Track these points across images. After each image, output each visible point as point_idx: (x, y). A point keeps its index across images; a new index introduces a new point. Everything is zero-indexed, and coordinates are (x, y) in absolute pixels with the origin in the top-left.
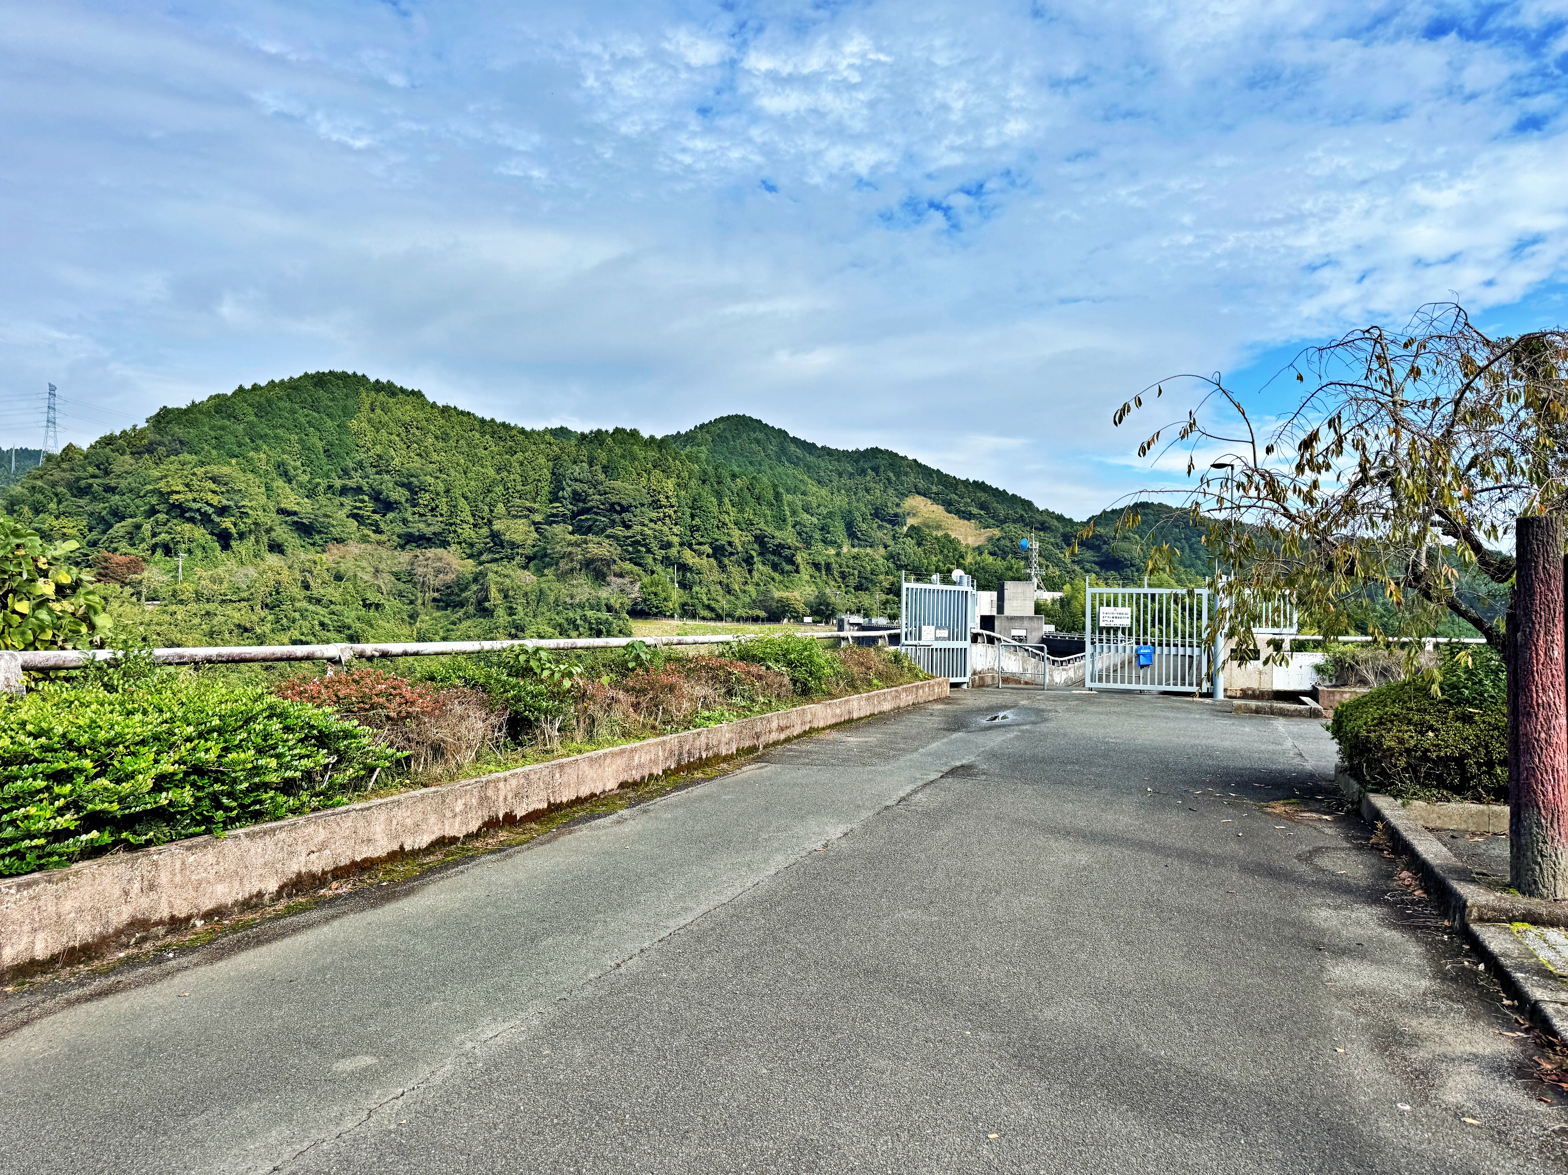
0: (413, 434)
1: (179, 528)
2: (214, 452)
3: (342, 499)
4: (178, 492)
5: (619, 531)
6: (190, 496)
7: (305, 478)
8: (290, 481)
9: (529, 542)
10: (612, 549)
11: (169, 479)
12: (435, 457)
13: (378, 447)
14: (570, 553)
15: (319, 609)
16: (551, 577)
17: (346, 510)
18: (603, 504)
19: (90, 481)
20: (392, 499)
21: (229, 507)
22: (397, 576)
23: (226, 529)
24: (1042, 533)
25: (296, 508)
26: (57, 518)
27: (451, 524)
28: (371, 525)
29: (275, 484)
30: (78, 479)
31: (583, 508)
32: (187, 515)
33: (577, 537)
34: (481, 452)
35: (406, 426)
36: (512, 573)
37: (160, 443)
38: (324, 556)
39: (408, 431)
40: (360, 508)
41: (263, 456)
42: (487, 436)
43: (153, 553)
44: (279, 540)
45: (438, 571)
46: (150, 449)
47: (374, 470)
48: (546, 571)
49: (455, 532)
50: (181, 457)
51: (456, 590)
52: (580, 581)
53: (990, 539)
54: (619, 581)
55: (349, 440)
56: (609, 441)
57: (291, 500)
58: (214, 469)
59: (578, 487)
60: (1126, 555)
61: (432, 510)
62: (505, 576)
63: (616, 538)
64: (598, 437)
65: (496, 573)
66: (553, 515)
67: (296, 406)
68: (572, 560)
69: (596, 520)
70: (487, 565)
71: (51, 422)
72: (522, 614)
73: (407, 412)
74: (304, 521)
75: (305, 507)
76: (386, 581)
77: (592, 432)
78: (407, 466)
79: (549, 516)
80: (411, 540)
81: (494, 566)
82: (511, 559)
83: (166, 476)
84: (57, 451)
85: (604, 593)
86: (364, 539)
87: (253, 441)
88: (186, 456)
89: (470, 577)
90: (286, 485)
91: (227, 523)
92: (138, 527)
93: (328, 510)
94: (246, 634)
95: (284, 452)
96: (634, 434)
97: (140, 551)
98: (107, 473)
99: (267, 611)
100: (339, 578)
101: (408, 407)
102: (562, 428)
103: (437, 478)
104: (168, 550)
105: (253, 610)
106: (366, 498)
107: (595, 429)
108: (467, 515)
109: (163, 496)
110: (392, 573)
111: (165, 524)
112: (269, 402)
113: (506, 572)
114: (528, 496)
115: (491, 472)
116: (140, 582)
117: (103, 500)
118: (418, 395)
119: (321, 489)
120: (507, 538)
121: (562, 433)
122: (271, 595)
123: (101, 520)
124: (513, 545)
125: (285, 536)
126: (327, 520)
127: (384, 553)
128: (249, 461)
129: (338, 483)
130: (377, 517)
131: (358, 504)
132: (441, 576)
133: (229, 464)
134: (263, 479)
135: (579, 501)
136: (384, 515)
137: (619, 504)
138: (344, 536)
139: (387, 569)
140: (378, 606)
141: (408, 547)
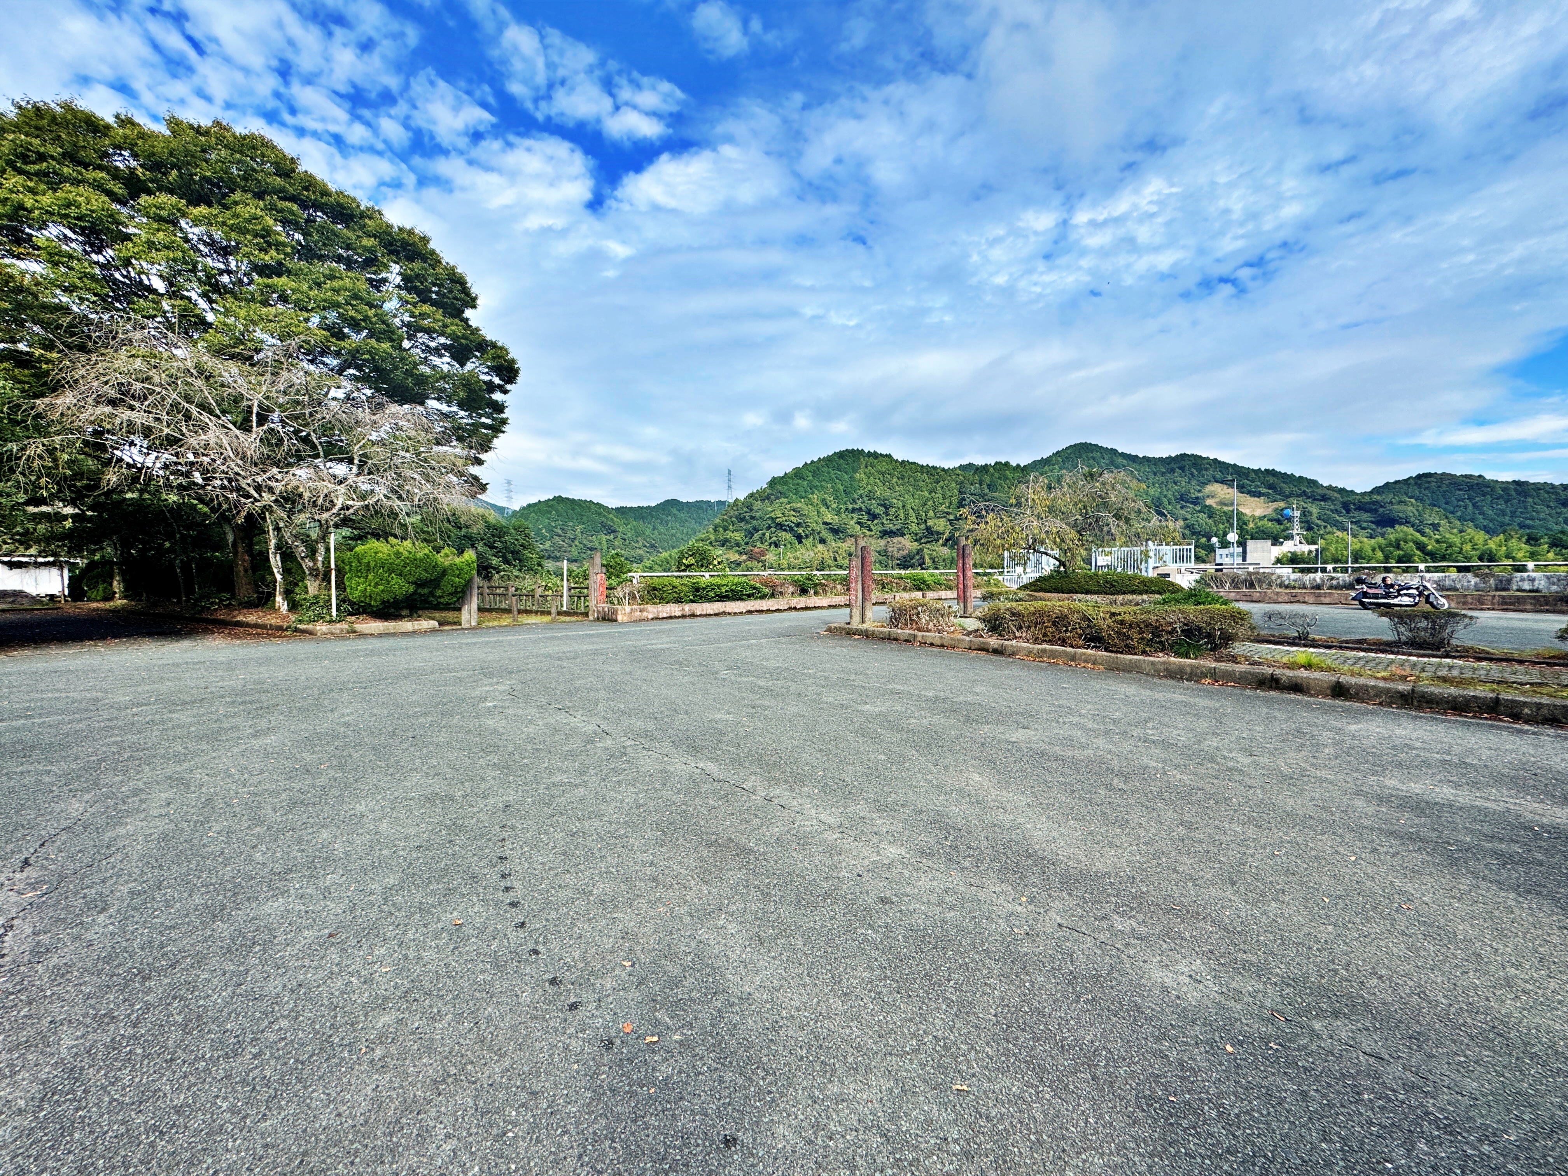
0: (887, 477)
1: (780, 535)
2: (795, 496)
3: (852, 515)
4: (780, 517)
6: (784, 519)
7: (835, 506)
8: (828, 508)
9: (946, 531)
11: (776, 511)
12: (897, 489)
13: (869, 486)
17: (855, 520)
19: (745, 514)
20: (876, 513)
21: (801, 523)
22: (879, 553)
23: (800, 534)
24: (1323, 503)
25: (831, 521)
26: (733, 532)
27: (906, 524)
28: (867, 527)
29: (821, 510)
30: (740, 514)
32: (784, 528)
34: (921, 484)
35: (883, 474)
36: (937, 549)
37: (772, 494)
38: (844, 544)
39: (884, 476)
40: (861, 519)
41: (816, 496)
42: (925, 474)
43: (770, 547)
44: (824, 537)
45: (899, 549)
46: (768, 498)
47: (868, 498)
49: (908, 528)
50: (781, 500)
51: (908, 559)
53: (1275, 510)
55: (855, 484)
56: (992, 470)
57: (829, 517)
58: (794, 505)
59: (974, 498)
61: (896, 517)
64: (985, 468)
65: (929, 549)
67: (831, 469)
70: (924, 545)
71: (730, 487)
73: (883, 466)
74: (835, 527)
75: (835, 520)
76: (873, 555)
78: (883, 495)
79: (957, 516)
80: (886, 534)
81: (928, 546)
82: (937, 541)
83: (774, 510)
84: (732, 501)
86: (863, 534)
87: (811, 489)
88: (783, 500)
89: (916, 551)
90: (827, 510)
91: (800, 531)
92: (764, 535)
93: (846, 521)
95: (825, 493)
96: (1007, 464)
97: (765, 546)
98: (751, 510)
100: (851, 555)
101: (884, 463)
103: (898, 500)
104: (776, 546)
106: (864, 513)
107: (983, 464)
108: (914, 518)
109: (773, 520)
110: (877, 551)
111: (775, 533)
112: (818, 469)
113: (934, 548)
114: (946, 506)
115: (926, 494)
116: (765, 560)
117: (750, 523)
118: (889, 456)
119: (843, 510)
120: (935, 529)
121: (969, 466)
122: (820, 565)
123: (750, 532)
124: (938, 533)
125: (826, 535)
126: (846, 526)
127: (872, 541)
128: (809, 499)
129: (850, 507)
130: (869, 523)
131: (860, 517)
132: (901, 551)
133: (801, 502)
134: (816, 508)
136: (873, 522)
138: (853, 533)
139: (875, 549)
141: (884, 537)
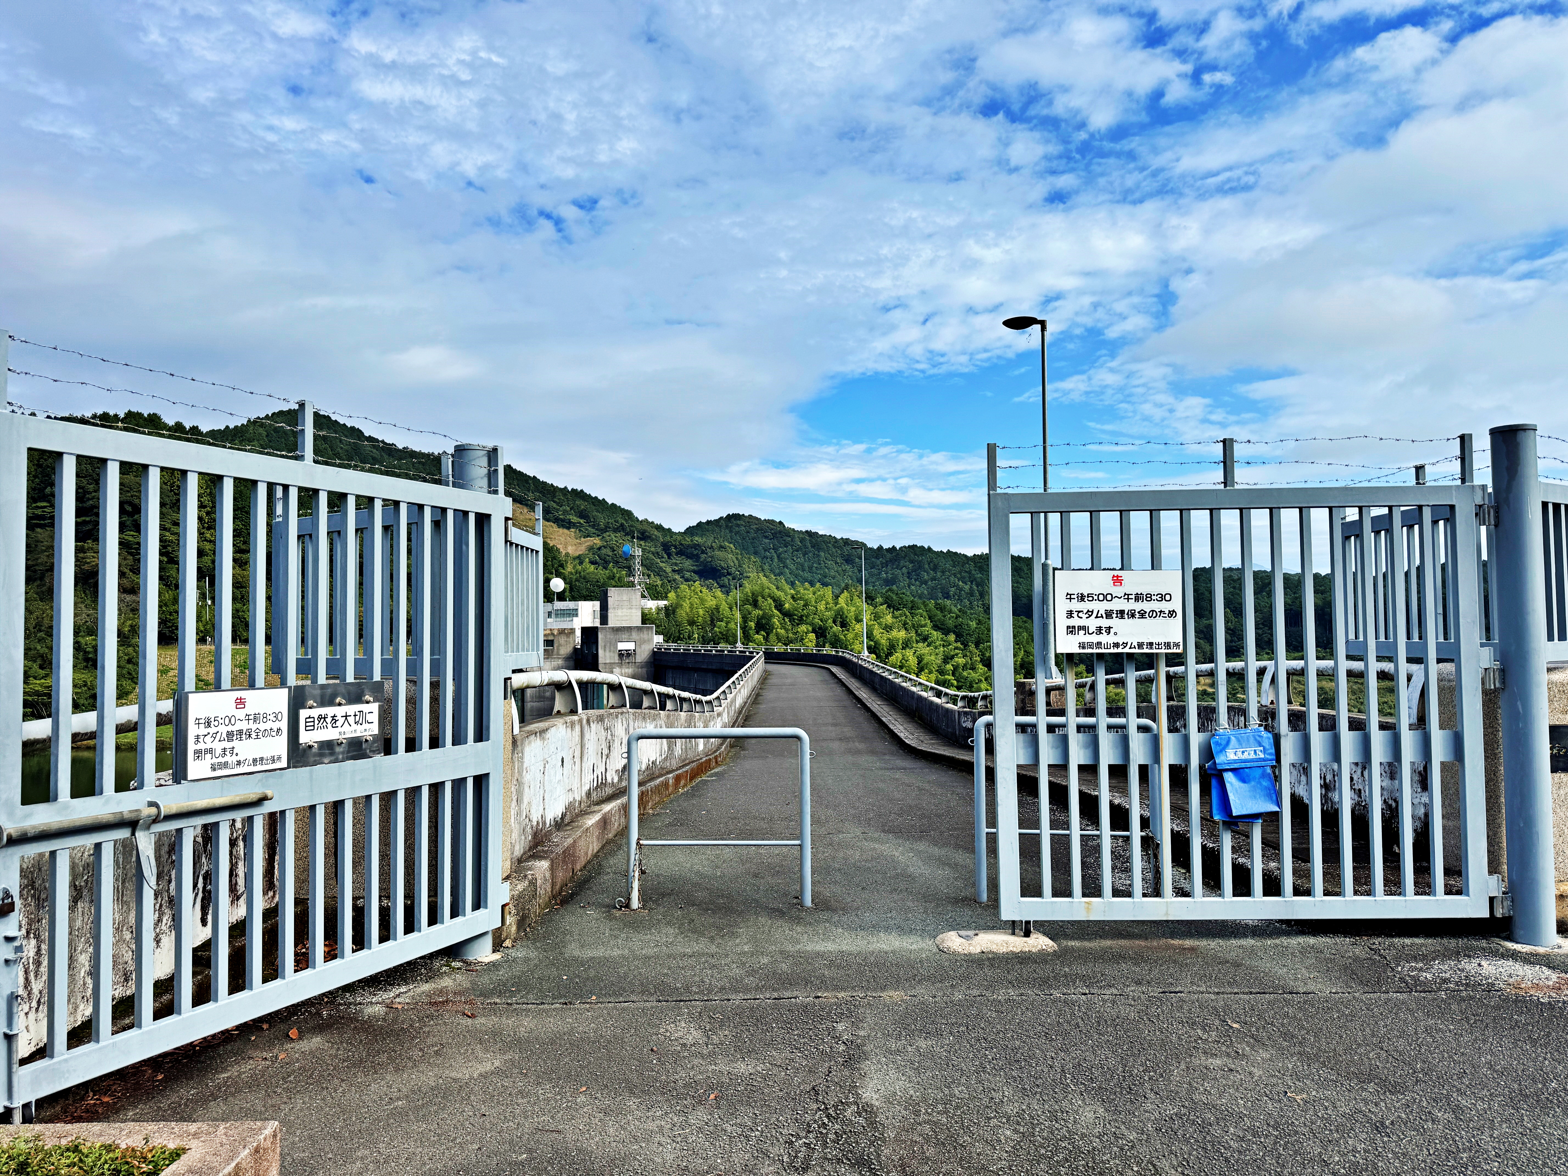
24: (642, 543)
53: (591, 548)
60: (722, 563)
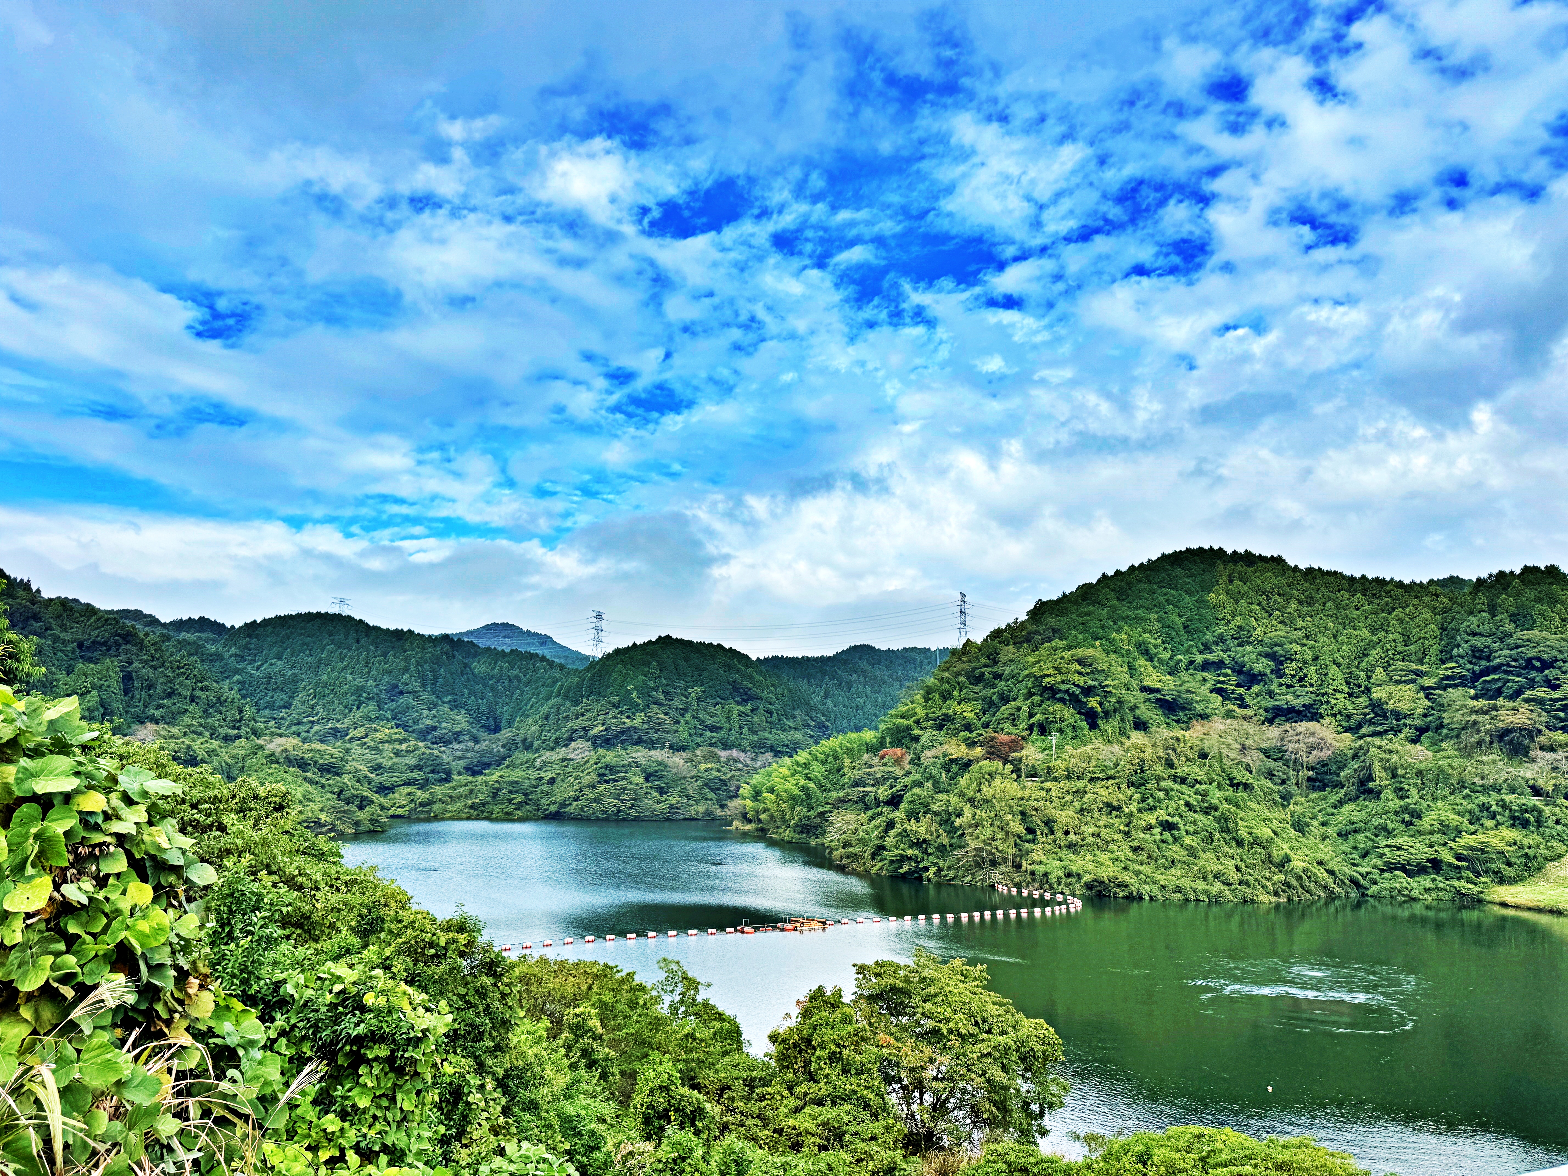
0: (1275, 601)
1: (1051, 709)
2: (1080, 636)
3: (1204, 674)
4: (1049, 676)
5: (1541, 692)
6: (1059, 678)
7: (1166, 655)
8: (1151, 659)
9: (1419, 711)
10: (1534, 716)
11: (1042, 663)
12: (1300, 623)
13: (1238, 618)
14: (1475, 723)
15: (1184, 788)
16: (1451, 752)
17: (1209, 685)
18: (1515, 660)
19: (983, 670)
20: (1256, 671)
21: (1094, 687)
22: (1266, 752)
23: (1092, 708)
25: (1159, 685)
26: (959, 703)
27: (1323, 695)
28: (1236, 699)
29: (1137, 663)
30: (974, 669)
31: (1487, 668)
32: (1058, 696)
33: (1482, 703)
34: (1353, 613)
35: (1267, 594)
36: (1399, 748)
37: (1037, 633)
38: (1187, 734)
39: (1269, 599)
40: (1223, 682)
41: (1124, 636)
42: (1359, 595)
43: (1031, 733)
44: (1144, 718)
45: (1311, 748)
46: (1028, 639)
47: (1236, 642)
48: (1444, 745)
49: (1328, 702)
50: (1053, 644)
51: (1334, 768)
52: (1491, 757)
54: (1550, 756)
55: (1207, 614)
56: (1516, 582)
57: (1154, 678)
58: (1080, 652)
59: (1478, 642)
61: (1301, 680)
62: (1391, 752)
63: (1540, 702)
64: (1500, 579)
65: (1380, 747)
66: (1448, 678)
67: (1155, 587)
68: (1478, 731)
69: (1508, 681)
70: (1369, 739)
71: (959, 621)
72: (1417, 797)
73: (1267, 579)
74: (1167, 697)
75: (1167, 683)
76: (1255, 759)
77: (1491, 575)
78: (1269, 635)
79: (1442, 679)
80: (1279, 714)
81: (1377, 741)
82: (1397, 731)
83: (1039, 662)
84: (959, 646)
85: (1528, 772)
86: (1229, 714)
87: (1115, 623)
88: (1057, 643)
89: (1350, 753)
90: (1148, 663)
91: (1093, 703)
92: (1019, 708)
93: (1191, 686)
94: (1114, 813)
95: (1144, 631)
96: (1552, 571)
97: (1021, 731)
98: (995, 662)
99: (1133, 789)
100: (1204, 756)
101: (1268, 574)
102: (1452, 577)
103: (1304, 645)
104: (1043, 730)
105: (1119, 788)
106: (1229, 671)
107: (1495, 571)
108: (1339, 682)
109: (1038, 679)
110: (1261, 750)
111: (1040, 706)
112: (1130, 585)
113: (1390, 746)
114: (1413, 657)
115: (1365, 633)
116: (1021, 759)
117: (994, 686)
118: (1278, 561)
119: (1182, 666)
120: (1390, 706)
121: (1454, 581)
122: (1136, 773)
123: (991, 703)
124: (1398, 715)
125: (1149, 713)
126: (1190, 696)
127: (1250, 728)
128: (1112, 642)
129: (1199, 658)
130: (1241, 690)
131: (1221, 678)
132: (1315, 752)
133: (1094, 646)
134: (1125, 659)
135: (1480, 658)
136: (1249, 689)
137: (1539, 659)
138: (1208, 711)
139: (1256, 746)
140: (1247, 787)
141: (1277, 721)
